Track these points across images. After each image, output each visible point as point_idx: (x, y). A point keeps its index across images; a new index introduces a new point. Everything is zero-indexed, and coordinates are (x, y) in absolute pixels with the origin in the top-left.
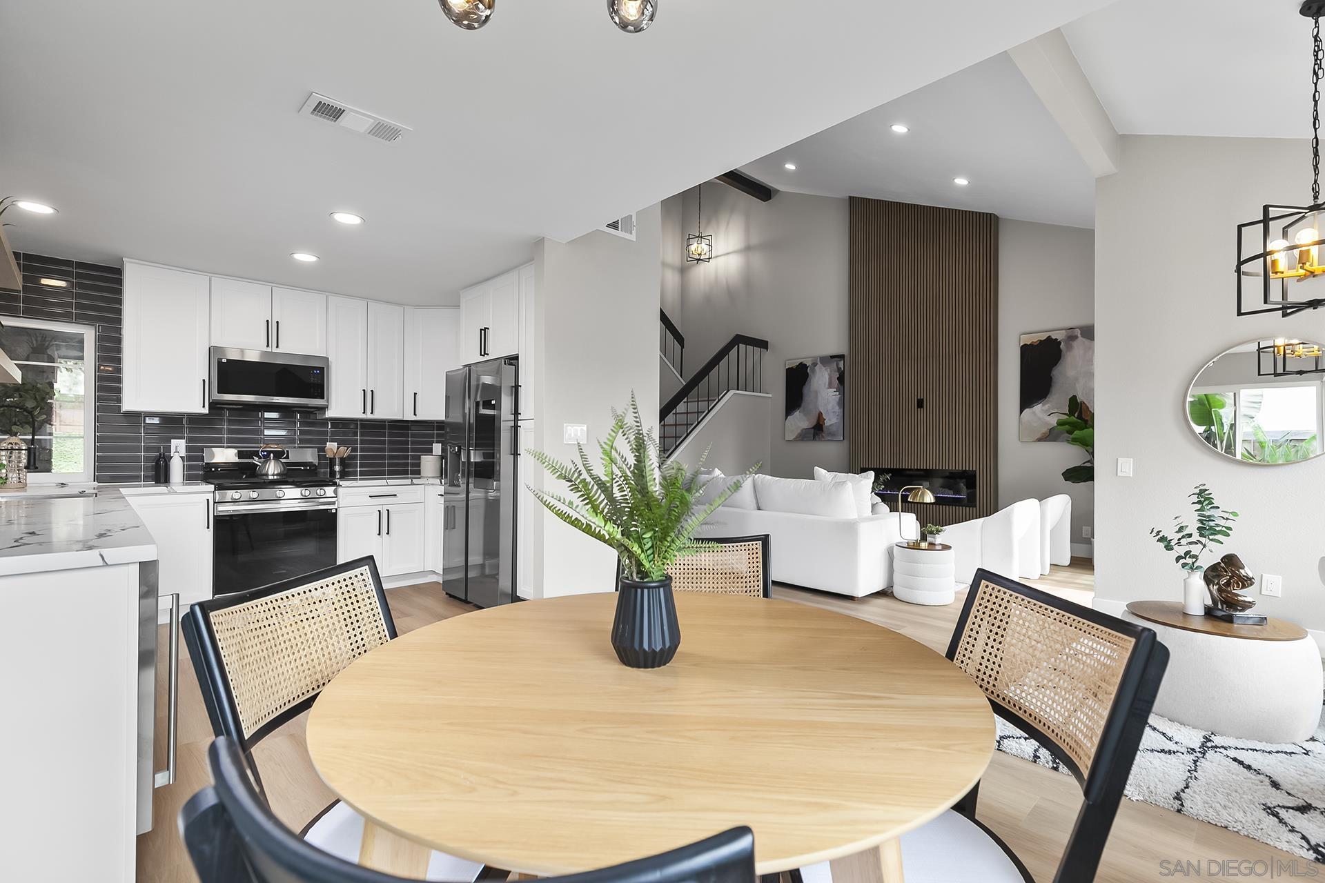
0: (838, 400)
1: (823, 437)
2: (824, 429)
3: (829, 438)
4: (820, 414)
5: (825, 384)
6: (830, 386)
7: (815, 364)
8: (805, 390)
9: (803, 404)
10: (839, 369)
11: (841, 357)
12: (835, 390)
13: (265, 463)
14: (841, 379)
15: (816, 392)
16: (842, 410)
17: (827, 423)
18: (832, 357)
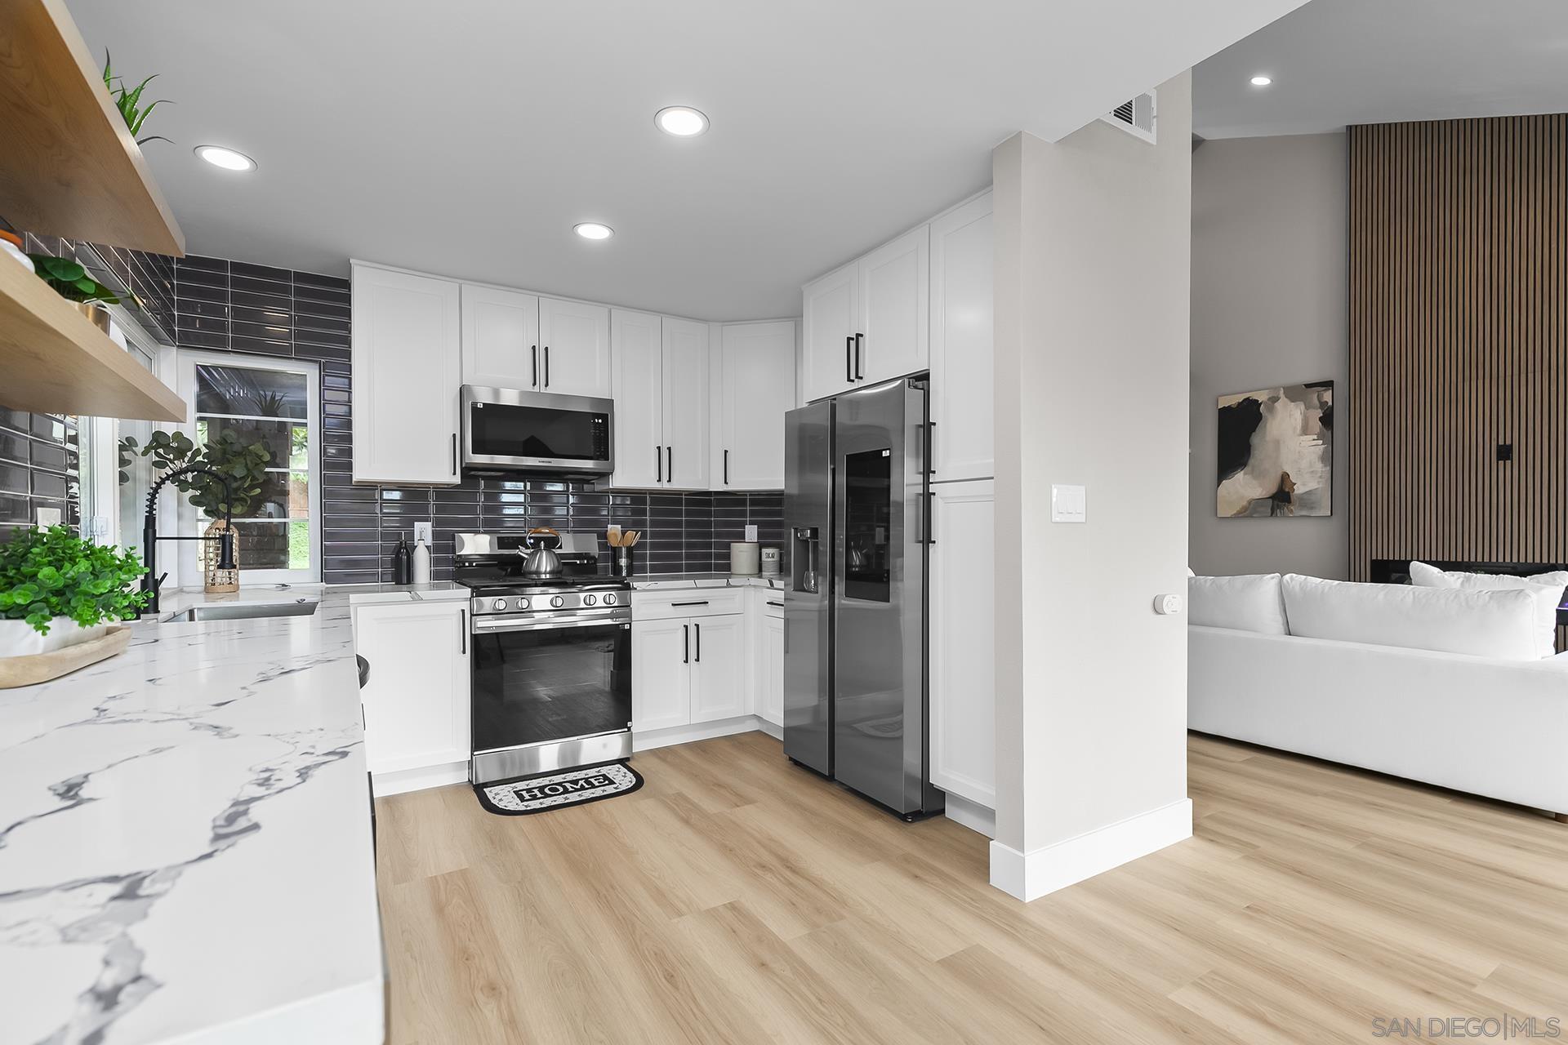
0: (1320, 453)
1: (1291, 511)
2: (1293, 498)
3: (1304, 513)
4: (1285, 477)
5: (1295, 428)
6: (1305, 431)
7: (1275, 399)
8: (1255, 439)
9: (1252, 461)
10: (1323, 404)
11: (1329, 384)
12: (1315, 437)
13: (533, 555)
14: (1327, 420)
15: (1277, 443)
16: (1329, 468)
17: (1299, 489)
18: (1308, 386)
